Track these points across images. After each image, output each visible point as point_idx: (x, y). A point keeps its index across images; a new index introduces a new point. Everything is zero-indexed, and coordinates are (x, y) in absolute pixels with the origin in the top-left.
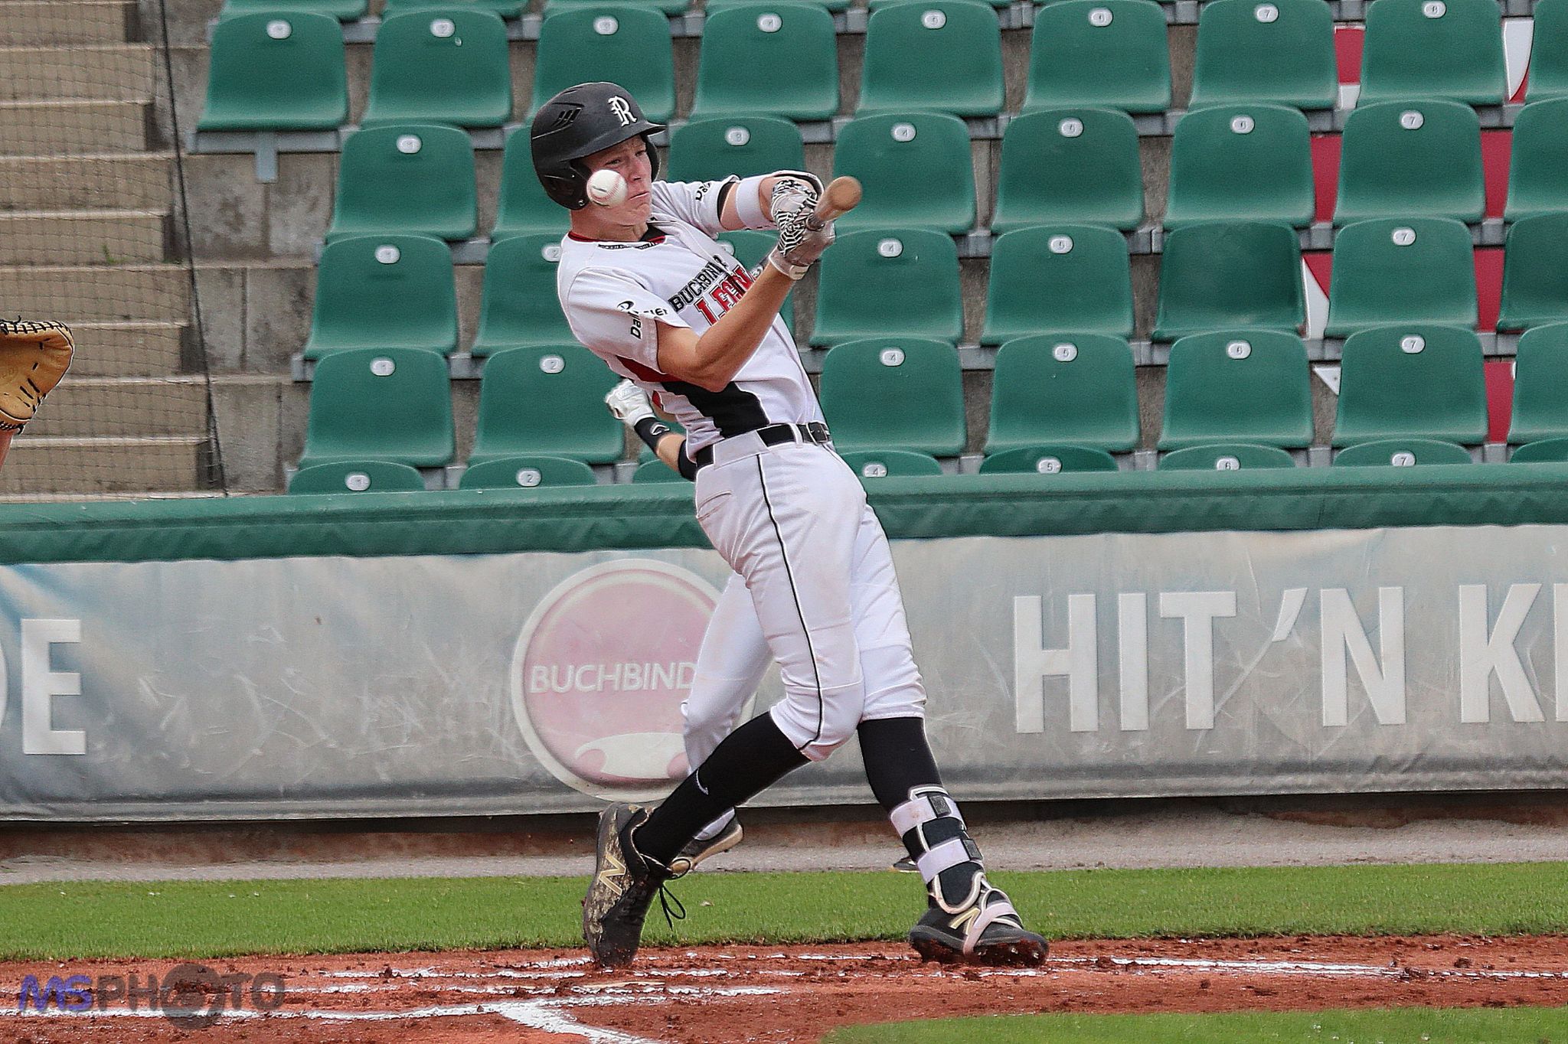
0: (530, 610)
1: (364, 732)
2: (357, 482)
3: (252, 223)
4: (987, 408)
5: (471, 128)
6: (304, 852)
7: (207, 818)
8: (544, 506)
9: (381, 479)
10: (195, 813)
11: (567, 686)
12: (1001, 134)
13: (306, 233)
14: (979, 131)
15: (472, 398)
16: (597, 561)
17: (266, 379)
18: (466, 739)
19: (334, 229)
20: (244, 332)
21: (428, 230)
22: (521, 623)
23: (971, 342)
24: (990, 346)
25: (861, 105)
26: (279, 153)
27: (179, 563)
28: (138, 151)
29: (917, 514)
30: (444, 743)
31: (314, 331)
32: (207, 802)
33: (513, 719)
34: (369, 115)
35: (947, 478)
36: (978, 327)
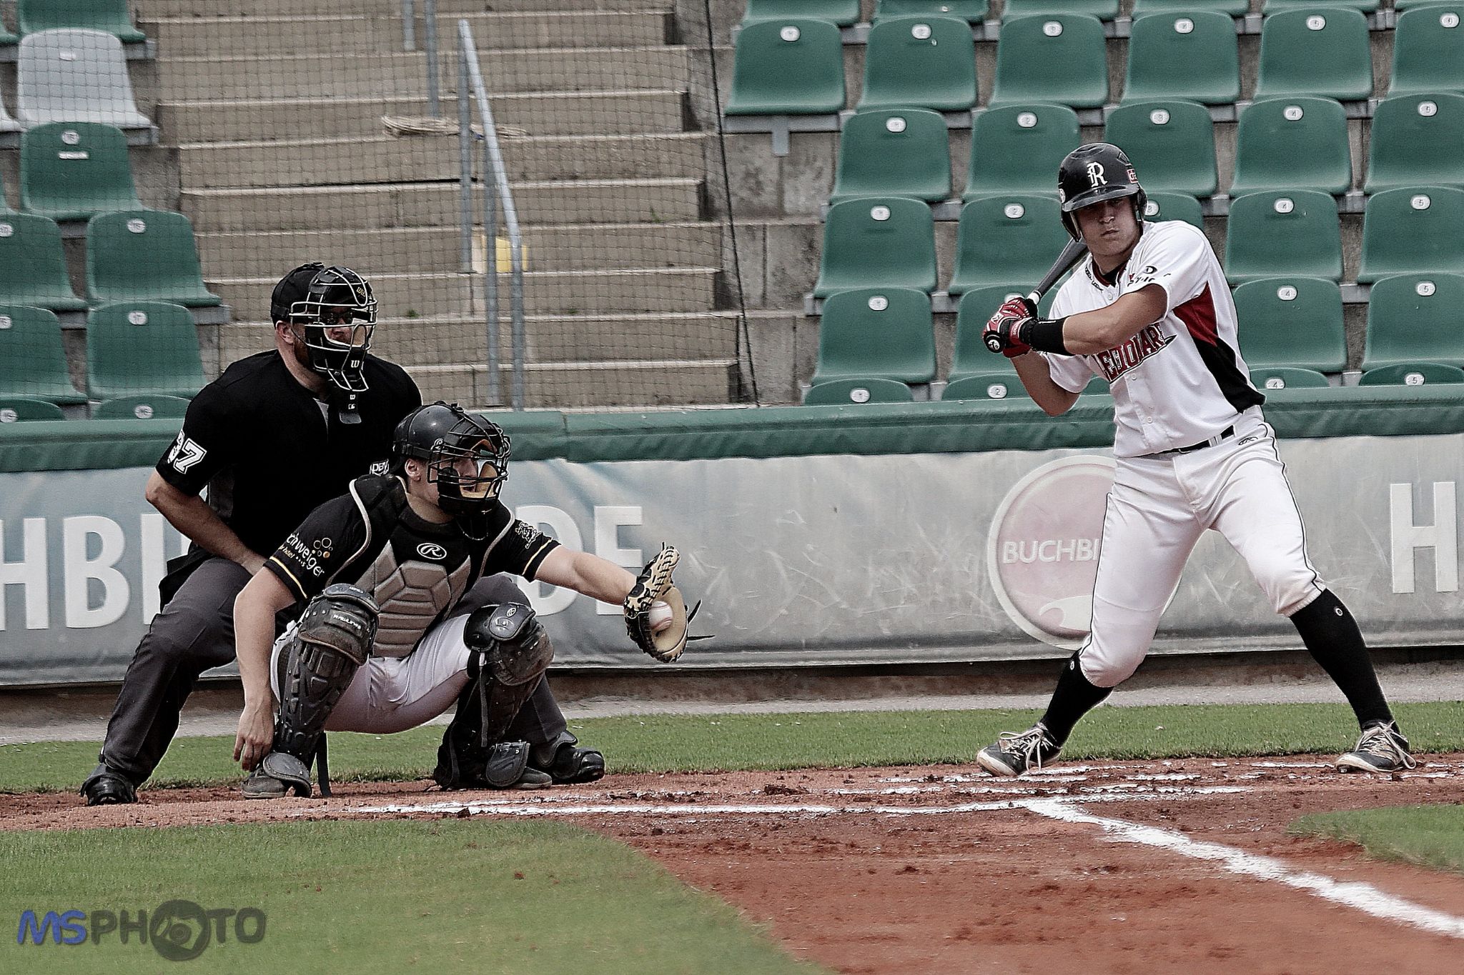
0: (1003, 496)
1: (869, 594)
2: (859, 395)
3: (770, 188)
4: (1363, 333)
5: (946, 111)
6: (822, 692)
7: (744, 665)
8: (1012, 413)
9: (878, 392)
10: (735, 662)
11: (1033, 558)
12: (1371, 114)
13: (814, 196)
14: (1353, 111)
15: (950, 329)
16: (1056, 457)
17: (783, 313)
18: (952, 600)
19: (836, 193)
20: (764, 276)
21: (913, 193)
22: (995, 506)
23: (1350, 281)
24: (1365, 284)
25: (1258, 92)
26: (791, 133)
27: (721, 461)
28: (677, 132)
29: (1311, 419)
30: (934, 602)
31: (821, 274)
32: (744, 652)
33: (989, 584)
34: (862, 102)
35: (1332, 390)
36: (1354, 270)
